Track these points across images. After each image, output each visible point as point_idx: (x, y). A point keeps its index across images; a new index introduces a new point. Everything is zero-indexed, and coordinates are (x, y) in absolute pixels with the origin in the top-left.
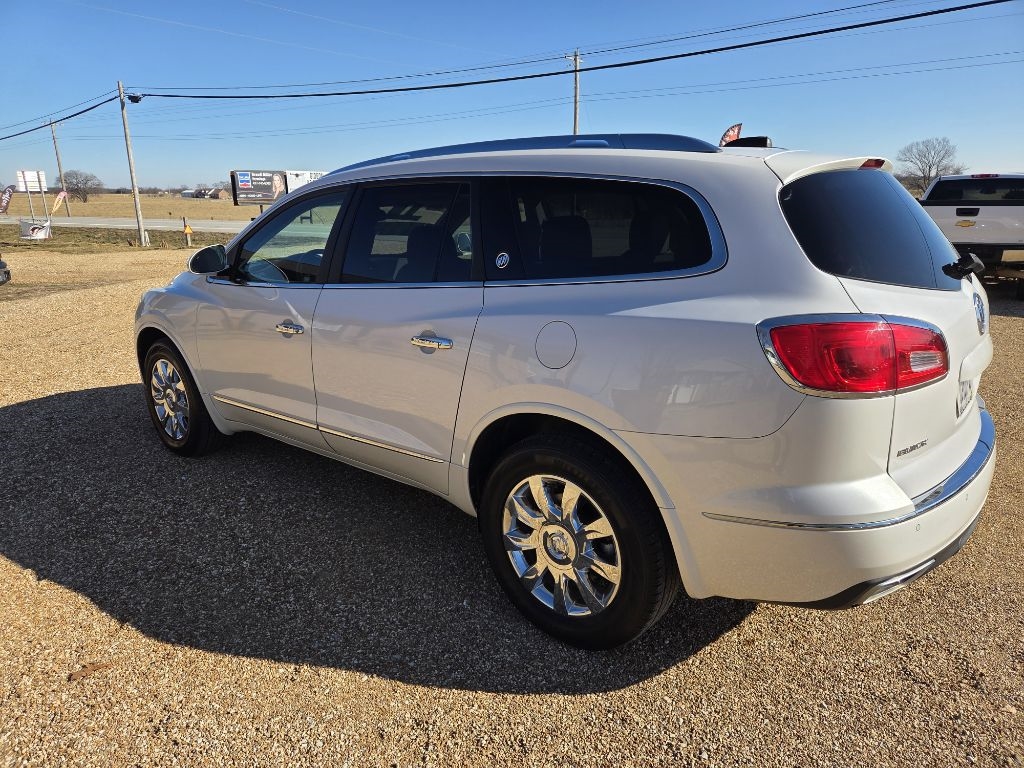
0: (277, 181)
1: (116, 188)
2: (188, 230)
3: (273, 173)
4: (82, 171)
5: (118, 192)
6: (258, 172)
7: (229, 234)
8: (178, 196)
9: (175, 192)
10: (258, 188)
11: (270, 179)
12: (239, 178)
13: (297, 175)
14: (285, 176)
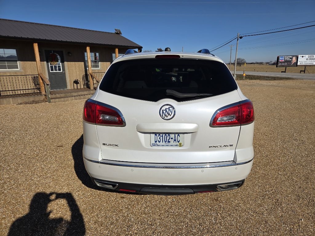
0: (294, 59)
1: (251, 62)
2: (244, 75)
3: (293, 56)
4: (242, 58)
5: (251, 63)
6: (288, 56)
7: (262, 76)
8: (268, 64)
9: (267, 63)
10: (286, 61)
11: (291, 58)
12: (280, 58)
13: (303, 57)
14: (298, 57)
